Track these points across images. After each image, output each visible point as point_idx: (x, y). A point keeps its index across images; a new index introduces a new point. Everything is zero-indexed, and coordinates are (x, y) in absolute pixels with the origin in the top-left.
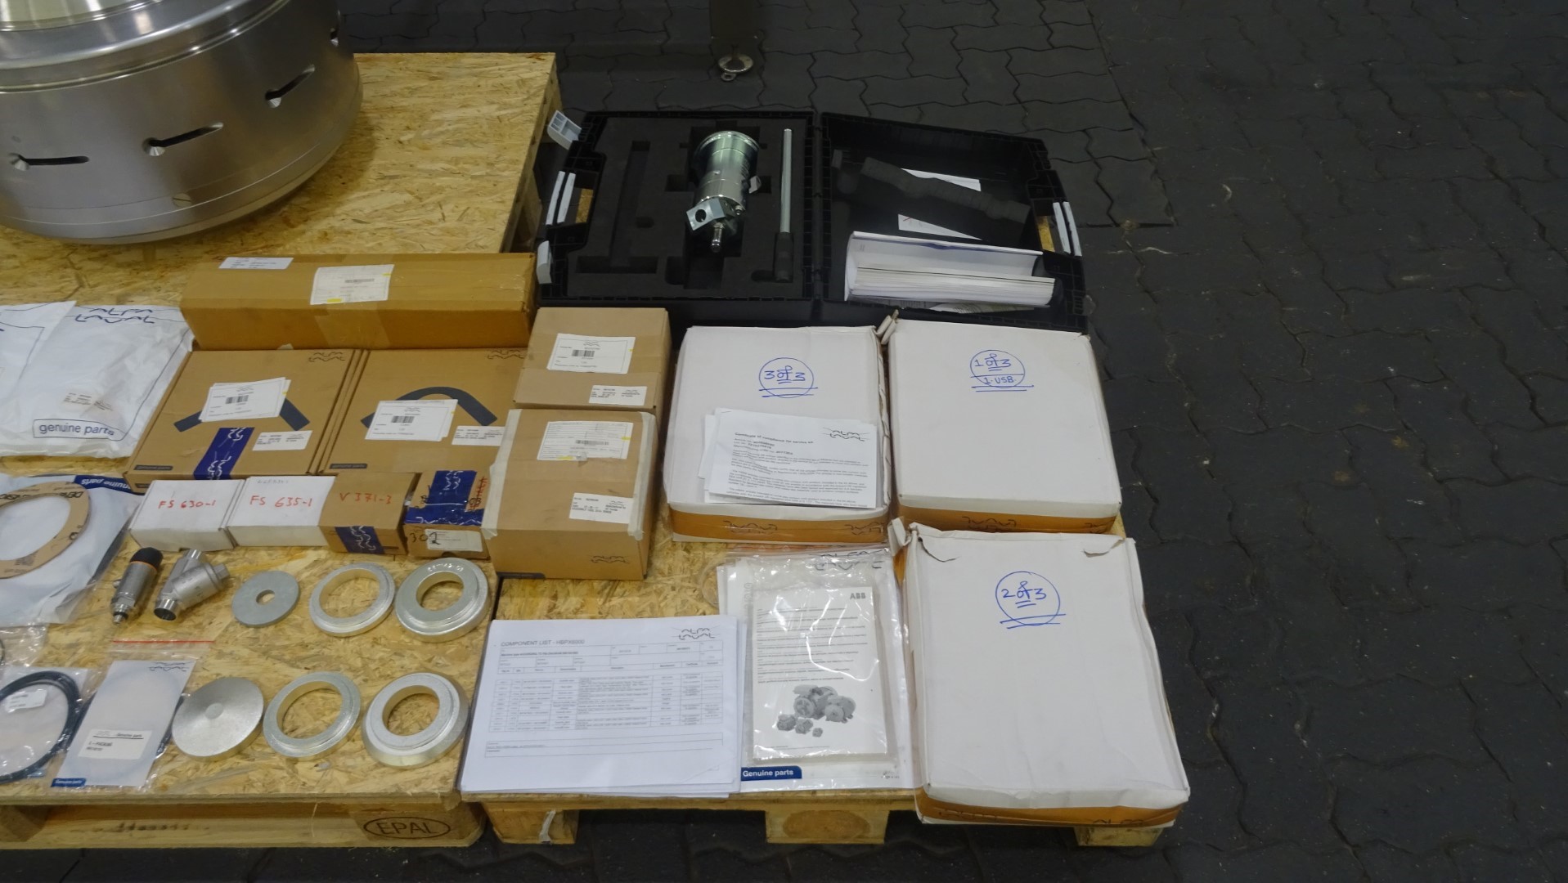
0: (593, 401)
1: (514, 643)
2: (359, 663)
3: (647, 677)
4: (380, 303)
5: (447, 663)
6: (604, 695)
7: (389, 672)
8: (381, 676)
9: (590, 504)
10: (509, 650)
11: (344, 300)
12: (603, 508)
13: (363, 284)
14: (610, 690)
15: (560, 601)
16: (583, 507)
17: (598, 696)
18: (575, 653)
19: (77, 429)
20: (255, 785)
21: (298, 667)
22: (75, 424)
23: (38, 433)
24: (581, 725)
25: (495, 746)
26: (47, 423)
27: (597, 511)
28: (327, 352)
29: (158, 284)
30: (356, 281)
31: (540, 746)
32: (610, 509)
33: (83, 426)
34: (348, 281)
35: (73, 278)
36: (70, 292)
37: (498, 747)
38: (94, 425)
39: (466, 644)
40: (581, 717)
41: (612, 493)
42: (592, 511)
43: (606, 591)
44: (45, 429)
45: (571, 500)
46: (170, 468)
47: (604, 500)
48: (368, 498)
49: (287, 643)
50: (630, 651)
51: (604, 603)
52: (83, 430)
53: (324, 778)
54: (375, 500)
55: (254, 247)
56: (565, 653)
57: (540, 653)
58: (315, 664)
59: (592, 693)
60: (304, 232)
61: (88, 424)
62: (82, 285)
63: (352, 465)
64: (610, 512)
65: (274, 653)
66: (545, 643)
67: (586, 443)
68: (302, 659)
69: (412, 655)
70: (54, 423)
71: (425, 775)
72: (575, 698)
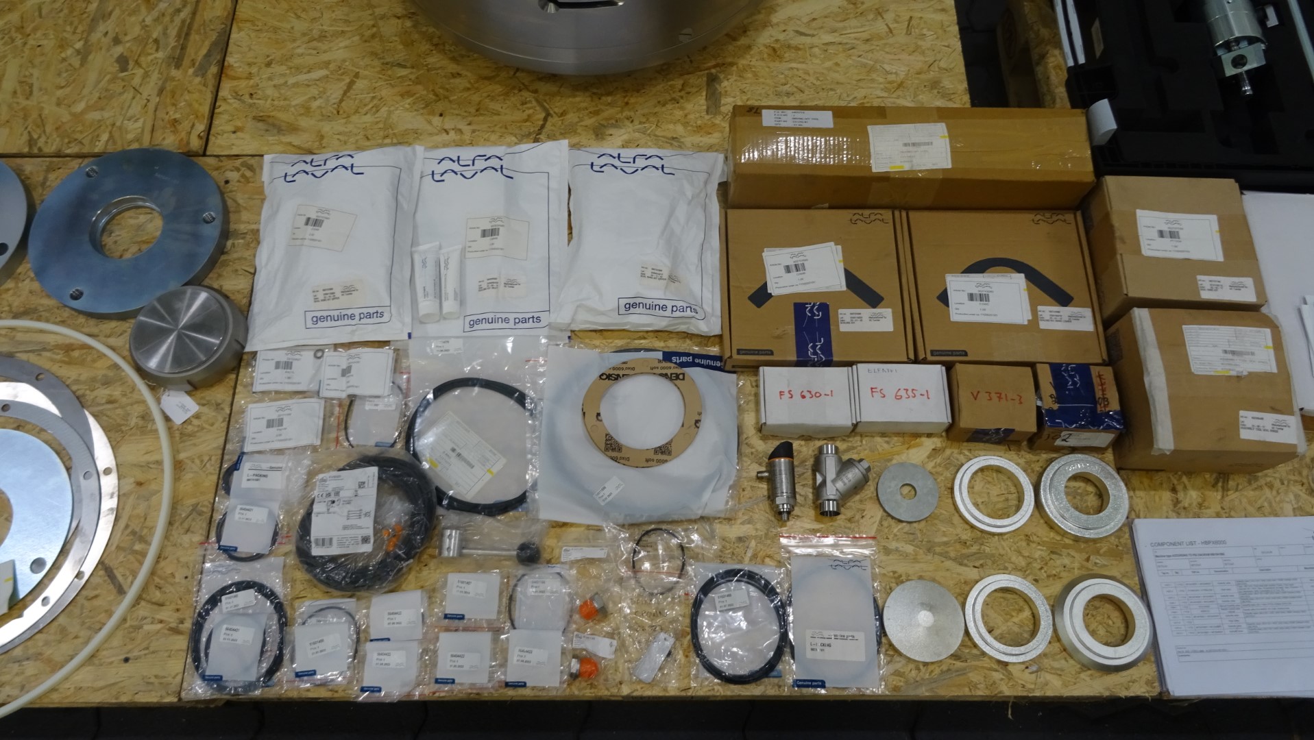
0: (1206, 295)
1: (1163, 544)
2: (1023, 563)
3: (1295, 579)
4: (944, 170)
5: (1106, 563)
6: (1263, 598)
7: (1054, 572)
8: (1048, 576)
9: (1257, 422)
10: (1162, 551)
11: (906, 167)
12: (1269, 427)
13: (923, 148)
14: (1267, 592)
15: (1181, 495)
16: (1250, 426)
17: (1257, 599)
18: (1222, 554)
19: (664, 308)
20: (978, 686)
21: (966, 565)
22: (661, 303)
23: (622, 310)
24: (1253, 629)
25: (1184, 650)
26: (631, 301)
27: (1264, 430)
28: (867, 212)
29: (626, 113)
30: (914, 144)
31: (1224, 650)
32: (1277, 428)
33: (669, 304)
34: (905, 145)
35: (534, 103)
36: (541, 123)
37: (1187, 652)
38: (679, 304)
39: (1115, 543)
40: (1250, 620)
41: (1274, 410)
42: (1260, 430)
43: (1220, 484)
44: (629, 307)
45: (1238, 419)
46: (771, 353)
47: (1270, 418)
48: (1000, 398)
49: (945, 539)
50: (1271, 552)
51: (1223, 497)
52: (669, 309)
53: (1039, 680)
54: (1007, 400)
55: (706, 66)
56: (1213, 554)
57: (1190, 555)
58: (981, 562)
59: (1251, 596)
60: (749, 47)
61: (674, 303)
62: (548, 115)
63: (952, 351)
64: (1277, 432)
65: (938, 549)
66: (1191, 543)
67: (1233, 353)
68: (968, 556)
69: (1069, 554)
70: (637, 300)
71: (1129, 679)
72: (1238, 601)
